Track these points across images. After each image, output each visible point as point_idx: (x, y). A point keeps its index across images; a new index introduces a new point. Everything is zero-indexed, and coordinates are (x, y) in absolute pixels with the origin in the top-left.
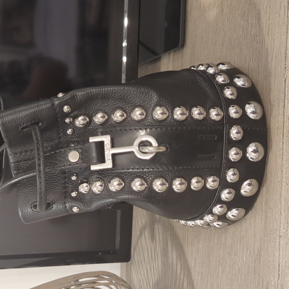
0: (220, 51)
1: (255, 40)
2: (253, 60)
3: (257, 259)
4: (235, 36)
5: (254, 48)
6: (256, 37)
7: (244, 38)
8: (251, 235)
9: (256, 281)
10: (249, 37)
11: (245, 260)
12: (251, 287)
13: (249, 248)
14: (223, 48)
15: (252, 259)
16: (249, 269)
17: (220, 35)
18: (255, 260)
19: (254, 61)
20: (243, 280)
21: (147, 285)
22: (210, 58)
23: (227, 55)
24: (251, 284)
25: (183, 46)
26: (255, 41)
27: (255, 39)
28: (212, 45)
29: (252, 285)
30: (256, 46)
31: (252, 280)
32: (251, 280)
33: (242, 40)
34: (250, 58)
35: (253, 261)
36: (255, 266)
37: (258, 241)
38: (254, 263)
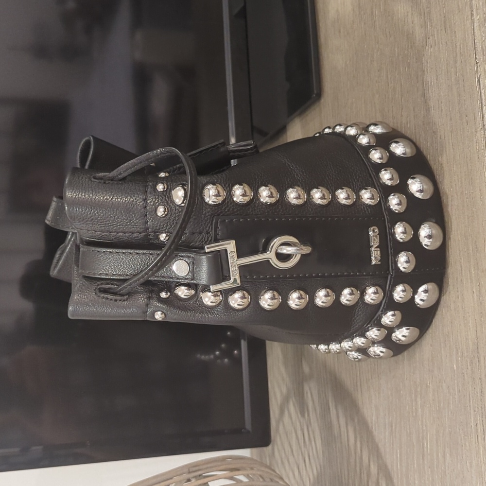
0: (376, 81)
1: (427, 44)
3: (474, 358)
4: (396, 51)
6: (429, 38)
8: (460, 325)
11: (456, 369)
12: (471, 405)
13: (459, 348)
14: (381, 74)
15: (467, 361)
16: (464, 379)
18: (472, 360)
20: (457, 402)
24: (470, 402)
25: (319, 95)
31: (471, 393)
32: (470, 395)
35: (468, 364)
36: (472, 369)
37: (471, 329)
38: (470, 365)
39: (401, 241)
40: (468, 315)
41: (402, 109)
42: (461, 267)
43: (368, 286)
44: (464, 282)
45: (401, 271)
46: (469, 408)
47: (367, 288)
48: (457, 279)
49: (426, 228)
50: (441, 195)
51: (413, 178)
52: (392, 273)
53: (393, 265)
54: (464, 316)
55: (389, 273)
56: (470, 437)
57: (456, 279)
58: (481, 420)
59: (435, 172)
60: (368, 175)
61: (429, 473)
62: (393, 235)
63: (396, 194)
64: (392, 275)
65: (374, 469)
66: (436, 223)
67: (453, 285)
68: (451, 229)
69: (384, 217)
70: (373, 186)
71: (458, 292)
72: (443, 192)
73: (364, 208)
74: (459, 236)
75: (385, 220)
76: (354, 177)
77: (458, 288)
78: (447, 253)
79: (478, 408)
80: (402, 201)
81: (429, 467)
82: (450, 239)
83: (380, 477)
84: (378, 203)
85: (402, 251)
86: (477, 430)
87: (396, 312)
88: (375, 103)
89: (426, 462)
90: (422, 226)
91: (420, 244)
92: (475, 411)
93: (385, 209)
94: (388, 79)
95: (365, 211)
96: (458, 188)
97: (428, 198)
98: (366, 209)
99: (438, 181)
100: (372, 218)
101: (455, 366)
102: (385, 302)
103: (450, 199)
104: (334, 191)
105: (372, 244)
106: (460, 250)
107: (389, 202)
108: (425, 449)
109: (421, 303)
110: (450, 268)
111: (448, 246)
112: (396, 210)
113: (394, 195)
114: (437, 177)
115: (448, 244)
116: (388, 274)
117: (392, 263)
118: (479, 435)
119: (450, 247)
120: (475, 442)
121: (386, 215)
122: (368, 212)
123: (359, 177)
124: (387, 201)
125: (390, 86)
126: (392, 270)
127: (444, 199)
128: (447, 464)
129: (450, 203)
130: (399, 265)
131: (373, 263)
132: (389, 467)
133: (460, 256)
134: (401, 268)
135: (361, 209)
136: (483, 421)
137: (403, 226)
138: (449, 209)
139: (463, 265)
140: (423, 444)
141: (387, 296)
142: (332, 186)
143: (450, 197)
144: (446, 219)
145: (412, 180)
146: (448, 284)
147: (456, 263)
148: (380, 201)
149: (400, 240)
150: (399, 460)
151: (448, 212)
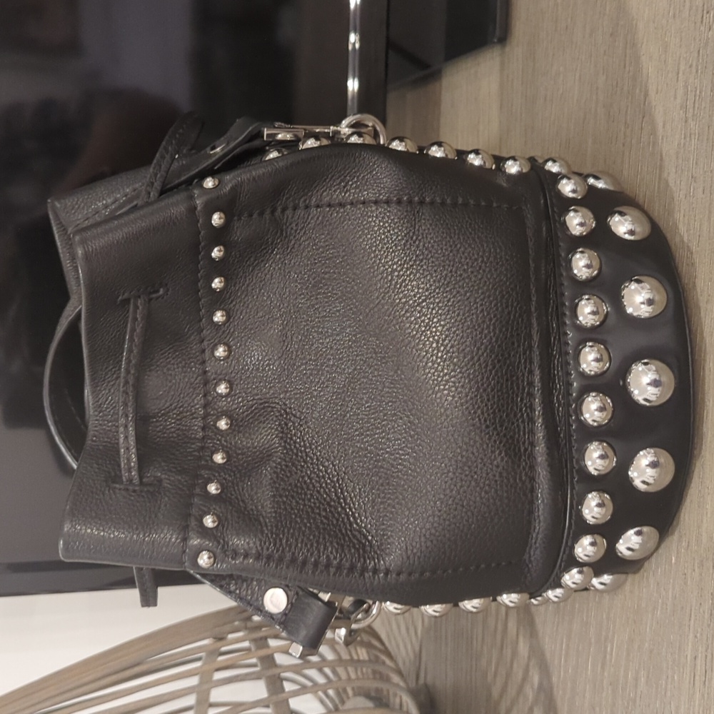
0: (605, 52)
1: (704, 21)
2: (697, 71)
3: (707, 559)
4: (647, 12)
5: (700, 40)
6: (708, 12)
7: (674, 16)
9: (704, 612)
10: (688, 12)
11: (675, 563)
12: (692, 625)
13: (685, 534)
14: (615, 41)
15: (694, 559)
16: (686, 583)
17: (605, 10)
18: (702, 561)
19: (702, 73)
20: (669, 611)
21: (408, 629)
22: (579, 68)
23: (625, 61)
24: (690, 620)
25: (503, 39)
26: (704, 24)
27: (705, 18)
28: (584, 37)
29: (692, 621)
30: (707, 36)
31: (693, 609)
32: (691, 610)
33: (668, 21)
34: (691, 66)
35: (696, 564)
36: (701, 575)
37: (709, 515)
38: (699, 567)
41: (643, 117)
46: (687, 628)
56: (681, 670)
58: (704, 655)
61: (610, 692)
65: (523, 648)
79: (701, 634)
81: (611, 684)
83: (531, 664)
86: (695, 665)
88: (597, 88)
89: (606, 674)
92: (696, 637)
94: (626, 56)
101: (673, 558)
108: (608, 657)
118: (698, 673)
120: (690, 682)
125: (627, 69)
128: (639, 693)
132: (548, 655)
136: (706, 656)
140: (606, 648)
150: (564, 652)
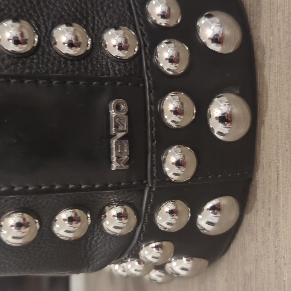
39: (174, 126)
40: (282, 260)
42: (278, 174)
43: (108, 205)
44: (281, 204)
45: (170, 181)
47: (107, 208)
48: (269, 194)
49: (222, 104)
50: (255, 48)
51: (209, 16)
52: (152, 183)
53: (155, 169)
54: (276, 261)
55: (147, 183)
57: (268, 192)
59: (248, 11)
60: (126, 6)
62: (159, 115)
63: (172, 41)
64: (151, 188)
66: (241, 95)
67: (263, 202)
68: (267, 107)
69: (144, 83)
70: (132, 26)
71: (269, 215)
72: (258, 44)
73: (107, 62)
74: (279, 121)
75: (144, 86)
76: (99, 9)
77: (269, 209)
78: (258, 146)
80: (181, 55)
82: (264, 123)
84: (135, 56)
85: (174, 145)
87: (164, 243)
90: (216, 99)
91: (209, 131)
93: (147, 68)
95: (108, 69)
96: (282, 35)
97: (231, 50)
98: (110, 66)
99: (252, 25)
100: (118, 83)
102: (142, 231)
103: (267, 55)
104: (50, 28)
105: (113, 131)
106: (277, 146)
107: (156, 55)
109: (209, 228)
110: (260, 170)
111: (260, 135)
112: (169, 69)
113: (167, 43)
114: (251, 18)
115: (260, 132)
116: (145, 185)
117: (152, 166)
119: (262, 138)
121: (149, 79)
122: (114, 71)
123: (109, 7)
124: (152, 52)
126: (153, 178)
127: (258, 54)
129: (267, 62)
130: (167, 169)
131: (114, 167)
133: (277, 156)
134: (170, 175)
135: (101, 65)
137: (180, 99)
138: (266, 72)
139: (281, 172)
141: (144, 222)
142: (48, 19)
143: (268, 51)
144: (260, 89)
145: (207, 19)
146: (256, 197)
147: (270, 166)
148: (139, 51)
149: (172, 124)
151: (264, 78)
